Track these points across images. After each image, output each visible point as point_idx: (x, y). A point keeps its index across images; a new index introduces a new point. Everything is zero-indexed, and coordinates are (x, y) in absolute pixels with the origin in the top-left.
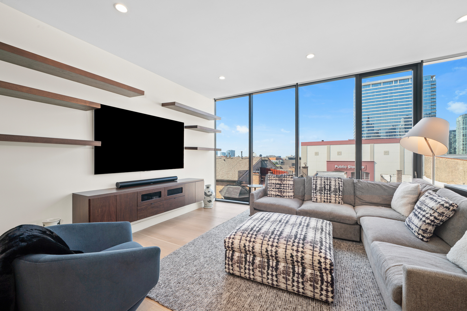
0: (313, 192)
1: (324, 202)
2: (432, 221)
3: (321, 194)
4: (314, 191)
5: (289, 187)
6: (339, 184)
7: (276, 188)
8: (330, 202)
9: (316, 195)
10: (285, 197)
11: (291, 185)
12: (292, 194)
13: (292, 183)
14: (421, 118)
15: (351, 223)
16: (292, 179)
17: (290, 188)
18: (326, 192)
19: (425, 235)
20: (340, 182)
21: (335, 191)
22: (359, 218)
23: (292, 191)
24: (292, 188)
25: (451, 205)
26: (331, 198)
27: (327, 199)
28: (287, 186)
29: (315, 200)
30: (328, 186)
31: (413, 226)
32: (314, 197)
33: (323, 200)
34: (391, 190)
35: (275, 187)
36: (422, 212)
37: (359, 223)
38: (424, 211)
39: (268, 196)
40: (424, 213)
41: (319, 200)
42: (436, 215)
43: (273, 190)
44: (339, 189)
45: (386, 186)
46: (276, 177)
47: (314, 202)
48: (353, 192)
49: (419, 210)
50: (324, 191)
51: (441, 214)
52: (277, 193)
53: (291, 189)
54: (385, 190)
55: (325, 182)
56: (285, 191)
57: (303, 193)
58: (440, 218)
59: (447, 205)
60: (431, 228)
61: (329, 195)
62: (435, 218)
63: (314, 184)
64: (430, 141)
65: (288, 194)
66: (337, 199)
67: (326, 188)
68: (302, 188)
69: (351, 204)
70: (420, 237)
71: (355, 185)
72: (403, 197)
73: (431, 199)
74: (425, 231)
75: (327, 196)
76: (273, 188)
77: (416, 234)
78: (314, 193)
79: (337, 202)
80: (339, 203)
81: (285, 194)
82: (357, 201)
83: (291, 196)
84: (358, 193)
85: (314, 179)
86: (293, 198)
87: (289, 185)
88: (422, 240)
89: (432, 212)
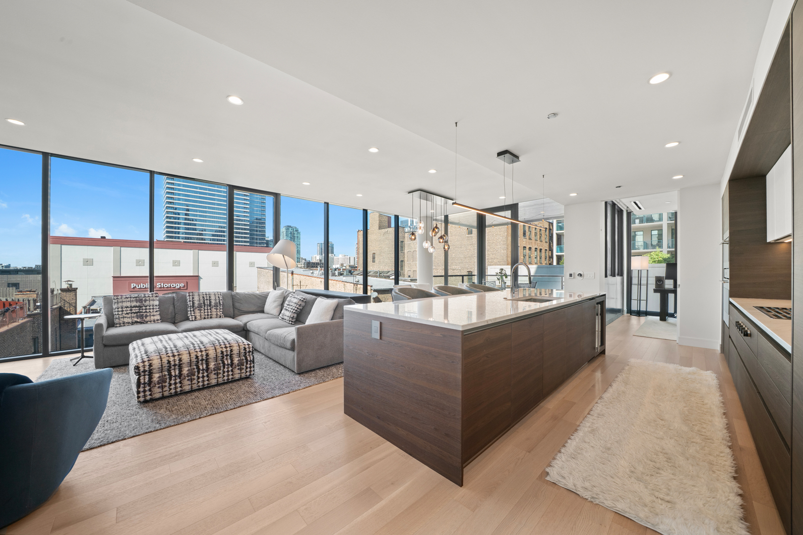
0: (189, 310)
1: (205, 318)
2: (296, 311)
3: (200, 310)
4: (191, 308)
5: (153, 309)
6: (219, 297)
7: (133, 312)
8: (211, 318)
9: (194, 313)
10: (149, 322)
11: (156, 306)
12: (158, 317)
13: (157, 303)
14: (279, 240)
15: (239, 331)
16: (158, 298)
17: (155, 310)
18: (206, 308)
19: (293, 320)
20: (220, 296)
21: (216, 305)
22: (246, 324)
23: (158, 313)
24: (158, 309)
25: (304, 299)
26: (212, 313)
27: (208, 315)
28: (151, 307)
29: (194, 319)
30: (208, 301)
31: (286, 318)
32: (192, 316)
33: (203, 317)
34: (263, 298)
35: (130, 312)
36: (290, 307)
37: (245, 329)
38: (292, 306)
39: (116, 327)
40: (292, 307)
41: (198, 317)
42: (298, 306)
43: (126, 316)
44: (220, 303)
45: (259, 295)
46: (131, 298)
47: (192, 321)
48: (232, 304)
49: (288, 306)
50: (203, 307)
51: (300, 305)
52: (136, 319)
53: (157, 311)
54: (258, 298)
55: (203, 297)
56: (148, 314)
57: (174, 314)
58: (300, 308)
59: (302, 299)
60: (295, 315)
61: (209, 311)
62: (298, 308)
63: (190, 301)
64: (286, 257)
65: (152, 318)
66: (218, 313)
67: (206, 303)
68: (171, 308)
69: (230, 317)
70: (291, 322)
71: (234, 297)
72: (275, 301)
73: (294, 297)
74: (293, 318)
75: (208, 312)
76: (127, 314)
77: (288, 322)
78: (191, 311)
79: (218, 316)
80: (220, 317)
81: (148, 318)
82: (236, 312)
83: (158, 320)
84: (237, 305)
85: (189, 296)
86: (161, 322)
87: (153, 306)
88: (291, 324)
89: (295, 305)
